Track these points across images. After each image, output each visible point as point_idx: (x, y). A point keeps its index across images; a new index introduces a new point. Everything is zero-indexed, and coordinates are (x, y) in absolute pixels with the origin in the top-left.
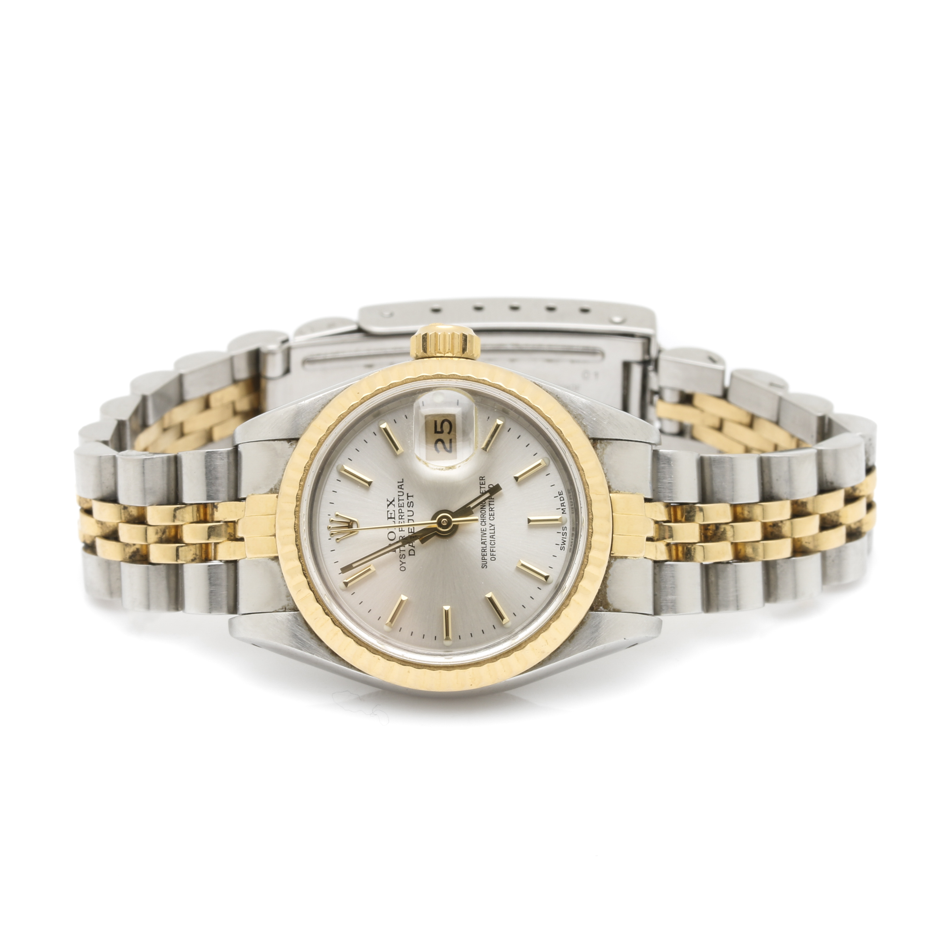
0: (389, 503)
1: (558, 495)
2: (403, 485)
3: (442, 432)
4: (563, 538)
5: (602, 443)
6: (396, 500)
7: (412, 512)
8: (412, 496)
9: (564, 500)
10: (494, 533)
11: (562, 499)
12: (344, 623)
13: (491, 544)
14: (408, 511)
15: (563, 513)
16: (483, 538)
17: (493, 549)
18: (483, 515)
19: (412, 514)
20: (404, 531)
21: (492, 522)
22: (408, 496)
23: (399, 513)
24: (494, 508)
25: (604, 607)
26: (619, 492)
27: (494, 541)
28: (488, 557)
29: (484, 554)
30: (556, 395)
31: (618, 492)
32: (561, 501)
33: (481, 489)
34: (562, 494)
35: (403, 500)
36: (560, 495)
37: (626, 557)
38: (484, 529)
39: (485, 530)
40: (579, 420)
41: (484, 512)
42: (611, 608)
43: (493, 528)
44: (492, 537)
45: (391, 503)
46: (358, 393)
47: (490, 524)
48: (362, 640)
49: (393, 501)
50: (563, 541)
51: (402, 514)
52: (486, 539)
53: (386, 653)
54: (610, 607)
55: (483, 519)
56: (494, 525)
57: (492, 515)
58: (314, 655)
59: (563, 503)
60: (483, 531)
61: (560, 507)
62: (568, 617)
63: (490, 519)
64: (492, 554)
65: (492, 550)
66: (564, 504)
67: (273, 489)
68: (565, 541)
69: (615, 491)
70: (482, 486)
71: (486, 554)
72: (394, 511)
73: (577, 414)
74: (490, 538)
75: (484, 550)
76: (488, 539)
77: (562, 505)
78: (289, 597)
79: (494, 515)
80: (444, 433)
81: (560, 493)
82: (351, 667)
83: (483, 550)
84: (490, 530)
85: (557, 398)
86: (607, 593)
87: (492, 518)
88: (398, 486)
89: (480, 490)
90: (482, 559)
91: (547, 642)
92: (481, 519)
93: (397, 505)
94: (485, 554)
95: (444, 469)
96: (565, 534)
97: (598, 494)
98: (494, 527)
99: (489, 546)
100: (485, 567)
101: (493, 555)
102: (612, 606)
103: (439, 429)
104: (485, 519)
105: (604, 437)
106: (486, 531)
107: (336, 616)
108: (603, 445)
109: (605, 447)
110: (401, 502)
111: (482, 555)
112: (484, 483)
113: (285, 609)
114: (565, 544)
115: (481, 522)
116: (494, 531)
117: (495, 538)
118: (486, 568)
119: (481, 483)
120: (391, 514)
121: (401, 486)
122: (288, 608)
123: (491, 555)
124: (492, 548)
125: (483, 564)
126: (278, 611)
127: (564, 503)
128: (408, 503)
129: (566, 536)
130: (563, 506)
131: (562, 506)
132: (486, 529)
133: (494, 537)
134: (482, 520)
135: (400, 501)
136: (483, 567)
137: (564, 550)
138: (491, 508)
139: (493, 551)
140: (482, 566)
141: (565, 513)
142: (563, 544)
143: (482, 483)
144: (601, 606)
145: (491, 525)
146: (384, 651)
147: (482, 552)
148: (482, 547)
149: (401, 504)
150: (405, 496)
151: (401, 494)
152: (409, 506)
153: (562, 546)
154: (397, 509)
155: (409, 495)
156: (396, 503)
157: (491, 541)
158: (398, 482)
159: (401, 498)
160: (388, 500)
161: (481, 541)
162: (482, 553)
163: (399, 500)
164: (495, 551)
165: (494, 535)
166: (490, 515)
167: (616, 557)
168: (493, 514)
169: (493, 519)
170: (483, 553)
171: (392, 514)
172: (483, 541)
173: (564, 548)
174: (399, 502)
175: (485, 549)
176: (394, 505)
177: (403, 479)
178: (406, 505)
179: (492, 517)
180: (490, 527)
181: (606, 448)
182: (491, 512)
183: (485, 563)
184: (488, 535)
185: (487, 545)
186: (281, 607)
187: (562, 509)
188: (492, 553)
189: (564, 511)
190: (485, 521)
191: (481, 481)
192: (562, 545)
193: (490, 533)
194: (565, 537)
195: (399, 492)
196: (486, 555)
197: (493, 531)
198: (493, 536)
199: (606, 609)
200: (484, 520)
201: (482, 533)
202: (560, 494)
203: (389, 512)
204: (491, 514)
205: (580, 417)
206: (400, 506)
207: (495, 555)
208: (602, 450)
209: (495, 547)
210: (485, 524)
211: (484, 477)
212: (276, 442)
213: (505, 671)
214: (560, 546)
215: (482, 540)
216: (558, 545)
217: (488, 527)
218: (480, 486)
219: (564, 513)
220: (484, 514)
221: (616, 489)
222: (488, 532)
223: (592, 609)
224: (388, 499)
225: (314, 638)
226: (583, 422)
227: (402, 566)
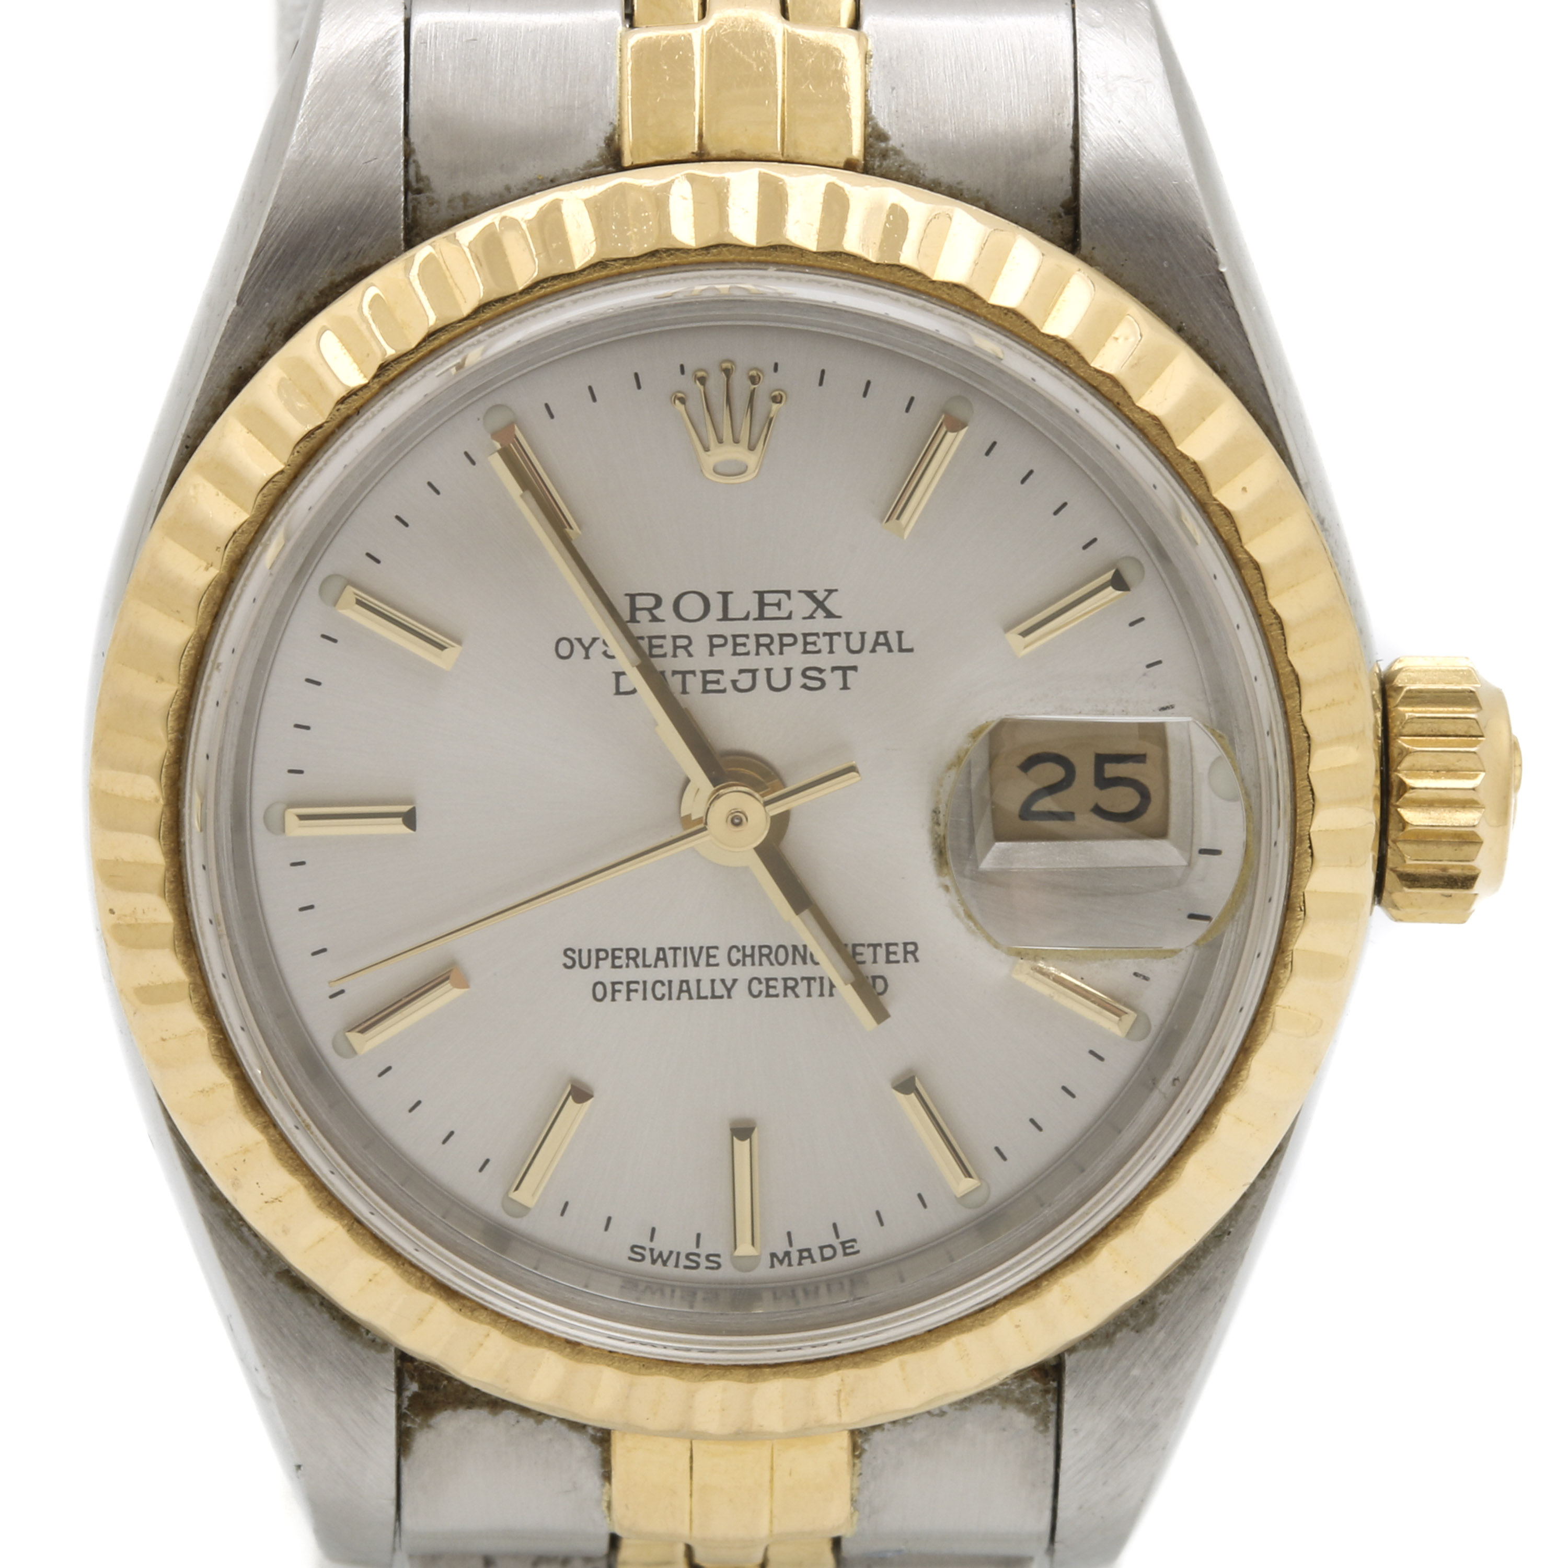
0: (820, 596)
1: (842, 1239)
2: (890, 650)
3: (1103, 782)
4: (678, 1254)
5: (1043, 1396)
6: (831, 625)
7: (784, 684)
8: (845, 687)
9: (824, 1259)
10: (699, 997)
11: (828, 1252)
12: (345, 437)
13: (659, 985)
14: (788, 670)
15: (773, 1255)
16: (680, 954)
17: (636, 991)
18: (768, 956)
19: (774, 684)
20: (711, 654)
21: (740, 990)
22: (844, 670)
23: (781, 636)
24: (797, 996)
25: (415, 1396)
26: (859, 1457)
27: (670, 998)
28: (606, 973)
29: (620, 958)
30: (1231, 1230)
31: (857, 1453)
32: (821, 1248)
33: (871, 948)
34: (846, 1254)
35: (831, 652)
36: (843, 1243)
37: (607, 1476)
38: (714, 956)
39: (712, 961)
40: (1132, 1316)
41: (781, 959)
42: (413, 1421)
43: (717, 994)
44: (685, 987)
45: (820, 605)
46: (1244, 489)
47: (735, 981)
48: (283, 506)
49: (830, 615)
50: (665, 1256)
51: (775, 647)
52: (675, 965)
53: (230, 599)
54: (418, 1420)
55: (752, 956)
56: (729, 997)
57: (768, 987)
58: (234, 305)
59: (811, 1256)
60: (709, 956)
61: (799, 1244)
62: (370, 1280)
63: (755, 982)
64: (617, 987)
65: (633, 987)
66: (809, 1260)
67: (883, 145)
68: (665, 1263)
69: (860, 1441)
70: (881, 952)
71: (621, 967)
72: (789, 617)
73: (1153, 1308)
74: (682, 982)
75: (634, 959)
76: (676, 974)
77: (805, 1254)
78: (462, 204)
79: (768, 995)
80: (1097, 789)
81: (852, 1247)
82: (187, 447)
83: (632, 954)
84: (713, 981)
85: (1217, 1233)
86: (469, 1408)
87: (756, 987)
88: (885, 633)
89: (866, 943)
90: (598, 951)
91: (273, 1202)
92: (753, 947)
93: (810, 626)
94: (618, 963)
95: (936, 827)
96: (694, 1265)
97: (839, 1396)
98: (721, 997)
99: (650, 975)
100: (570, 963)
101: (614, 991)
102: (421, 1427)
103: (1111, 770)
104: (753, 964)
105: (1066, 1407)
106: (708, 965)
107: (374, 409)
108: (1036, 1400)
109: (1027, 1406)
110: (823, 643)
111: (614, 950)
112: (892, 958)
113: (419, 191)
114: (654, 1262)
115: (744, 947)
116: (706, 998)
117: (679, 998)
118: (565, 965)
119: (892, 949)
120: (778, 605)
121: (887, 644)
122: (419, 203)
123: (613, 984)
124: (640, 987)
125: (580, 951)
126: (411, 161)
127: (813, 1261)
128: (820, 671)
129: (686, 1267)
130: (801, 1258)
131: (801, 1251)
132: (717, 965)
133: (685, 996)
134: (748, 952)
135: (827, 638)
136: (569, 953)
137: (630, 1259)
138: (797, 984)
139: (629, 991)
140: (574, 951)
141: (772, 1266)
142: (656, 1254)
143: (895, 953)
144: (419, 1388)
145: (729, 984)
146: (237, 591)
147: (628, 950)
148: (644, 950)
149: (814, 643)
150: (851, 660)
151: (855, 645)
152: (809, 673)
153: (647, 1254)
154: (797, 627)
155: (849, 673)
156: (821, 624)
157: (670, 982)
158: (900, 633)
159: (839, 642)
160: (830, 592)
161: (670, 948)
162: (621, 950)
163: (831, 635)
164: (628, 999)
165: (691, 998)
166: (768, 980)
167: (606, 1445)
168: (772, 991)
169: (755, 992)
170: (623, 954)
171: (776, 608)
172: (670, 955)
173: (639, 1257)
174: (825, 634)
175: (640, 960)
176: (811, 617)
177: (911, 650)
178: (811, 660)
179: (763, 987)
180: (723, 981)
181: (1025, 1410)
182: (780, 985)
183: (585, 963)
184: (691, 973)
185: (652, 968)
186: (424, 172)
187: (787, 1254)
188: (623, 988)
189: (781, 1262)
190: (744, 964)
191: (901, 947)
192: (652, 1250)
193: (699, 981)
194: (683, 1261)
195: (863, 634)
196: (614, 966)
197: (706, 990)
198: (688, 991)
199: (409, 1406)
200: (748, 960)
201: (701, 948)
202: (847, 1245)
203: (783, 596)
204: (772, 983)
205: (1144, 1316)
206: (810, 639)
207: (613, 999)
208: (1017, 1394)
209: (645, 998)
210: (734, 961)
211: (917, 960)
212: (1070, 154)
213: (163, 1040)
214: (648, 1244)
215: (672, 951)
216: (652, 1239)
217: (726, 972)
218: (880, 945)
219: (775, 1260)
220: (772, 957)
221: (866, 1446)
222: (704, 973)
223: (404, 1360)
224: (834, 594)
225: (301, 307)
226: (1124, 1330)
227: (576, 643)
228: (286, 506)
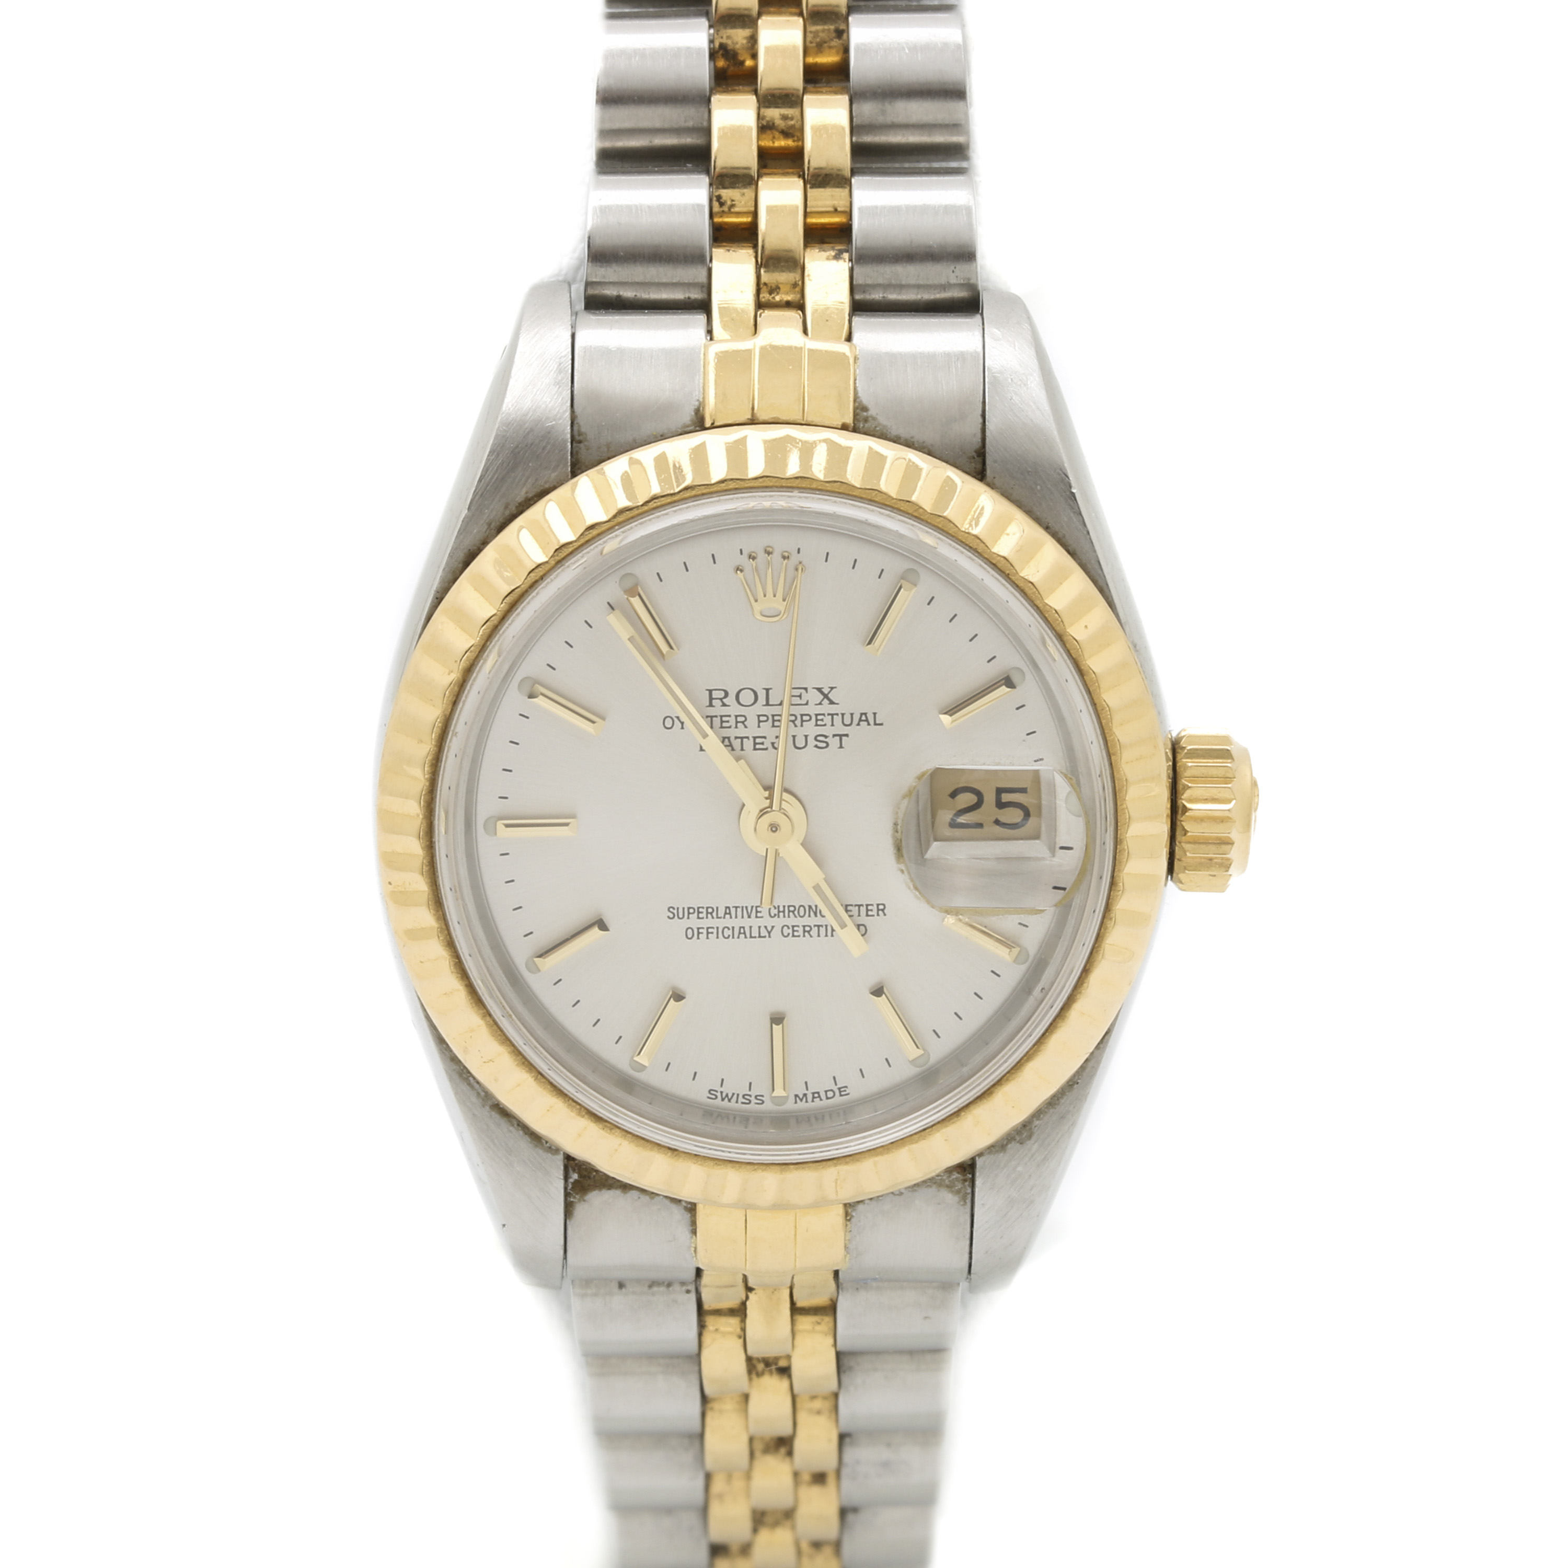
0: (826, 691)
1: (839, 1086)
2: (869, 724)
3: (1001, 805)
4: (738, 1095)
5: (963, 1183)
6: (833, 709)
7: (804, 744)
8: (841, 747)
9: (827, 1098)
10: (751, 937)
11: (830, 1094)
12: (534, 594)
13: (726, 929)
14: (806, 736)
15: (796, 1096)
16: (739, 910)
17: (712, 933)
18: (793, 912)
19: (798, 745)
20: (759, 726)
21: (776, 933)
22: (841, 736)
23: (802, 715)
24: (811, 936)
25: (576, 1181)
26: (849, 1220)
27: (733, 937)
28: (694, 922)
29: (702, 913)
30: (1079, 1081)
31: (848, 1218)
32: (826, 1092)
33: (857, 907)
34: (841, 1095)
35: (833, 725)
36: (839, 1089)
37: (694, 1232)
38: (760, 912)
39: (759, 915)
40: (1017, 1134)
41: (802, 914)
42: (575, 1197)
43: (762, 935)
44: (742, 931)
45: (826, 696)
47: (773, 927)
48: (495, 636)
49: (832, 702)
50: (730, 1096)
51: (798, 722)
52: (736, 917)
53: (463, 693)
54: (577, 1197)
55: (784, 912)
56: (770, 936)
57: (794, 931)
58: (466, 511)
59: (819, 1097)
60: (757, 912)
61: (811, 1090)
62: (548, 1110)
63: (785, 928)
64: (701, 931)
65: (710, 930)
66: (818, 1099)
67: (865, 414)
68: (729, 1100)
69: (850, 1210)
70: (863, 909)
71: (703, 918)
72: (807, 704)
73: (1031, 1129)
74: (740, 928)
75: (711, 913)
76: (736, 923)
77: (816, 1095)
78: (606, 450)
79: (793, 936)
80: (997, 809)
81: (845, 1091)
82: (437, 598)
83: (710, 910)
84: (759, 927)
85: (1070, 1083)
86: (609, 1189)
87: (786, 931)
88: (865, 714)
89: (854, 904)
90: (689, 908)
91: (488, 1062)
92: (784, 907)
93: (819, 709)
94: (701, 915)
95: (896, 834)
96: (748, 1102)
97: (836, 1183)
98: (765, 937)
99: (721, 923)
100: (671, 916)
101: (699, 933)
102: (579, 1201)
103: (1006, 797)
104: (784, 916)
105: (977, 1190)
106: (757, 917)
107: (552, 577)
108: (959, 1186)
109: (953, 1189)
110: (828, 720)
111: (698, 908)
112: (870, 913)
113: (580, 442)
114: (723, 1100)
115: (779, 907)
116: (755, 937)
117: (738, 937)
118: (669, 917)
119: (870, 908)
120: (800, 696)
121: (867, 720)
122: (580, 449)
123: (698, 929)
124: (715, 931)
125: (678, 908)
126: (575, 422)
127: (821, 1100)
128: (826, 737)
129: (743, 1103)
130: (814, 1097)
131: (813, 1093)
132: (762, 917)
133: (742, 936)
134: (781, 909)
135: (830, 717)
136: (671, 910)
137: (709, 1098)
138: (811, 929)
139: (708, 933)
140: (674, 908)
141: (796, 1102)
142: (724, 1095)
143: (871, 910)
144: (578, 1177)
145: (769, 929)
146: (468, 688)
147: (707, 908)
148: (717, 908)
149: (822, 720)
150: (845, 730)
151: (847, 721)
152: (819, 738)
153: (719, 1094)
154: (812, 710)
155: (844, 738)
156: (826, 708)
157: (733, 928)
158: (875, 714)
159: (837, 719)
160: (832, 688)
161: (733, 907)
162: (703, 908)
163: (832, 715)
164: (708, 938)
165: (746, 937)
166: (793, 927)
167: (693, 1212)
168: (796, 934)
169: (786, 934)
170: (704, 911)
171: (798, 698)
172: (733, 911)
173: (714, 1097)
174: (829, 714)
175: (714, 914)
176: (820, 704)
177: (881, 724)
178: (820, 730)
179: (790, 931)
180: (766, 927)
181: (952, 1192)
182: (801, 929)
183: (681, 916)
184: (746, 922)
185: (722, 919)
186: (583, 430)
187: (805, 1095)
188: (705, 931)
189: (801, 1100)
190: (779, 917)
191: (875, 906)
192: (722, 1093)
193: (751, 927)
194: (741, 1099)
195: (852, 714)
196: (699, 918)
197: (755, 933)
198: (744, 933)
199: (572, 1188)
200: (781, 914)
201: (752, 907)
202: (842, 1090)
203: (803, 691)
204: (796, 928)
205: (1025, 1134)
206: (819, 717)
207: (698, 938)
208: (947, 1182)
209: (718, 937)
210: (773, 915)
211: (885, 915)
212: (981, 420)
213: (421, 962)
214: (720, 1089)
215: (734, 909)
216: (722, 1086)
217: (768, 922)
218: (862, 905)
219: (798, 1099)
220: (796, 913)
221: (854, 1214)
222: (754, 922)
223: (570, 1162)
224: (834, 690)
225: (507, 513)
226: (1013, 1143)
227: (676, 720)
228: (498, 636)
